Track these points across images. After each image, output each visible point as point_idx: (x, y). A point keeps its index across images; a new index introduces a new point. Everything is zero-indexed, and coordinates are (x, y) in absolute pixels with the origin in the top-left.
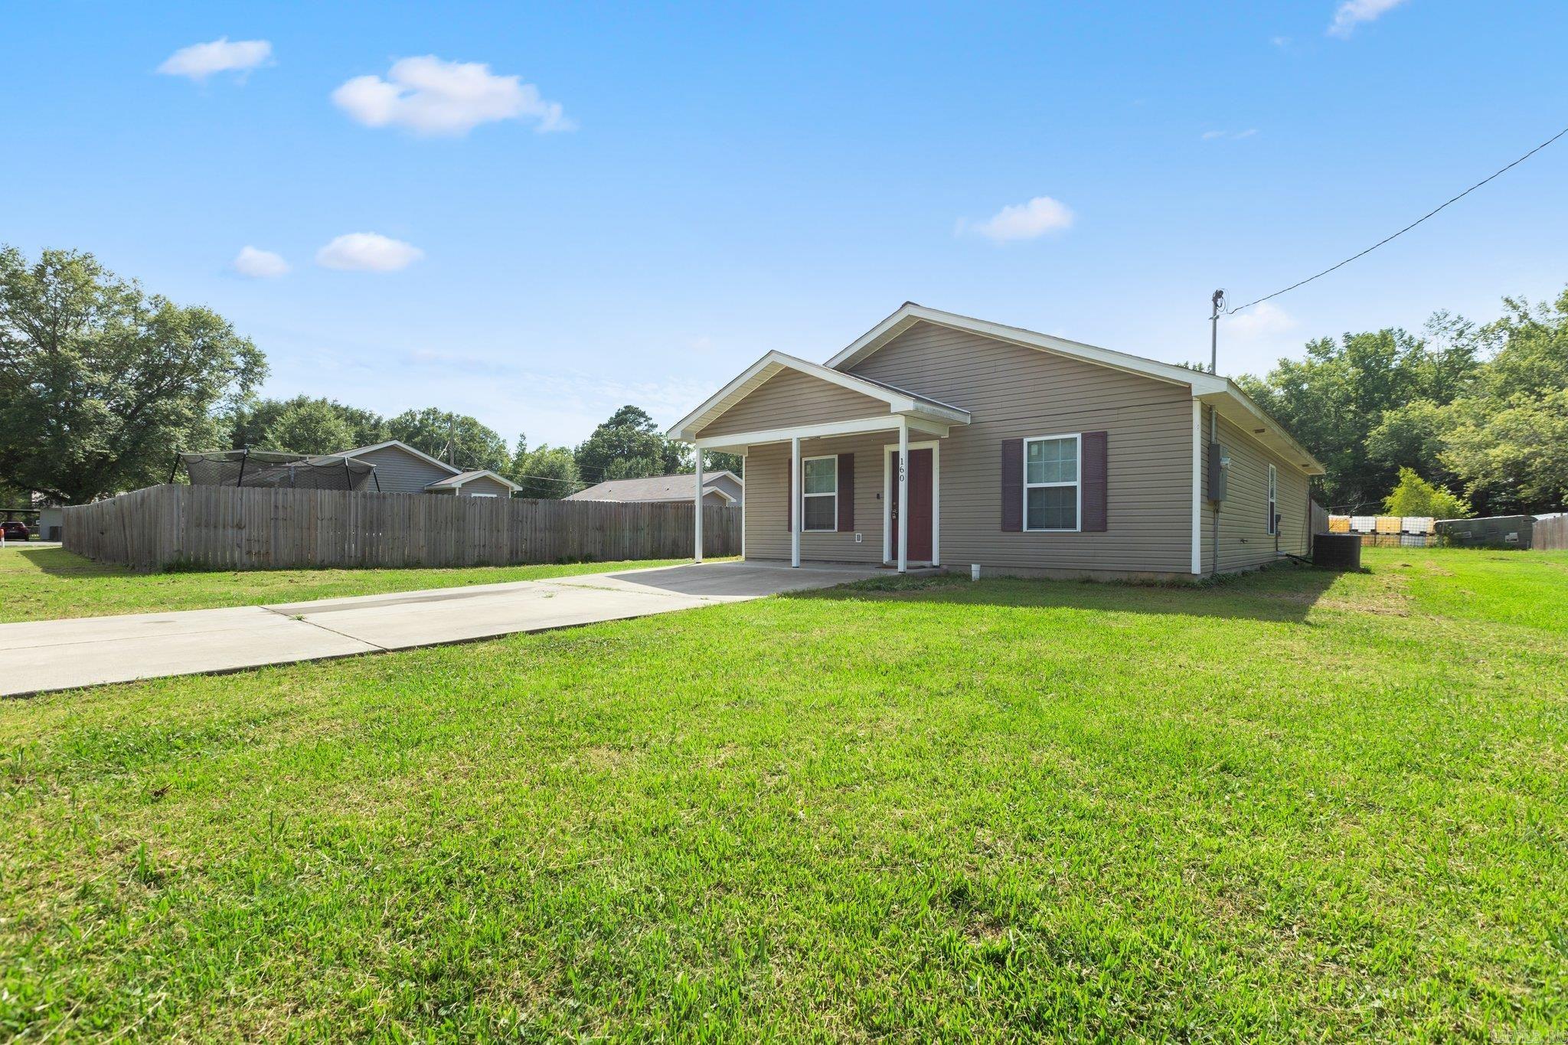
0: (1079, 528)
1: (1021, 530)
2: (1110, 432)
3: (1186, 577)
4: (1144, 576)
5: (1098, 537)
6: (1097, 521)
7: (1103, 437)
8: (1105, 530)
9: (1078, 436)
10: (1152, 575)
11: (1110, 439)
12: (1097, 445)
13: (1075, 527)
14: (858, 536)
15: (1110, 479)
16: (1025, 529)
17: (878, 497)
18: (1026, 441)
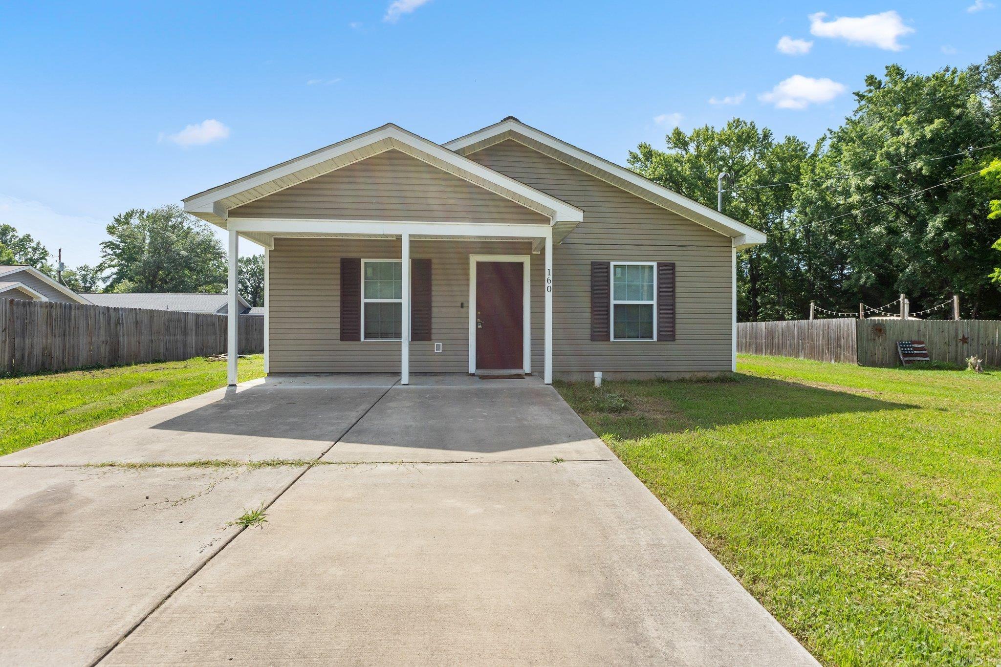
0: (655, 339)
1: (608, 339)
2: (677, 263)
3: (727, 374)
4: (700, 375)
5: (669, 345)
6: (668, 334)
7: (672, 266)
8: (674, 340)
9: (655, 264)
10: (705, 374)
11: (677, 269)
12: (668, 271)
13: (652, 337)
14: (437, 347)
15: (677, 300)
16: (612, 339)
17: (462, 306)
18: (612, 264)
